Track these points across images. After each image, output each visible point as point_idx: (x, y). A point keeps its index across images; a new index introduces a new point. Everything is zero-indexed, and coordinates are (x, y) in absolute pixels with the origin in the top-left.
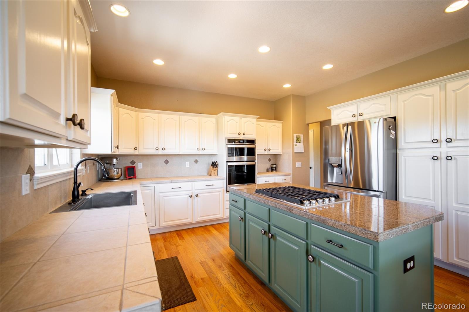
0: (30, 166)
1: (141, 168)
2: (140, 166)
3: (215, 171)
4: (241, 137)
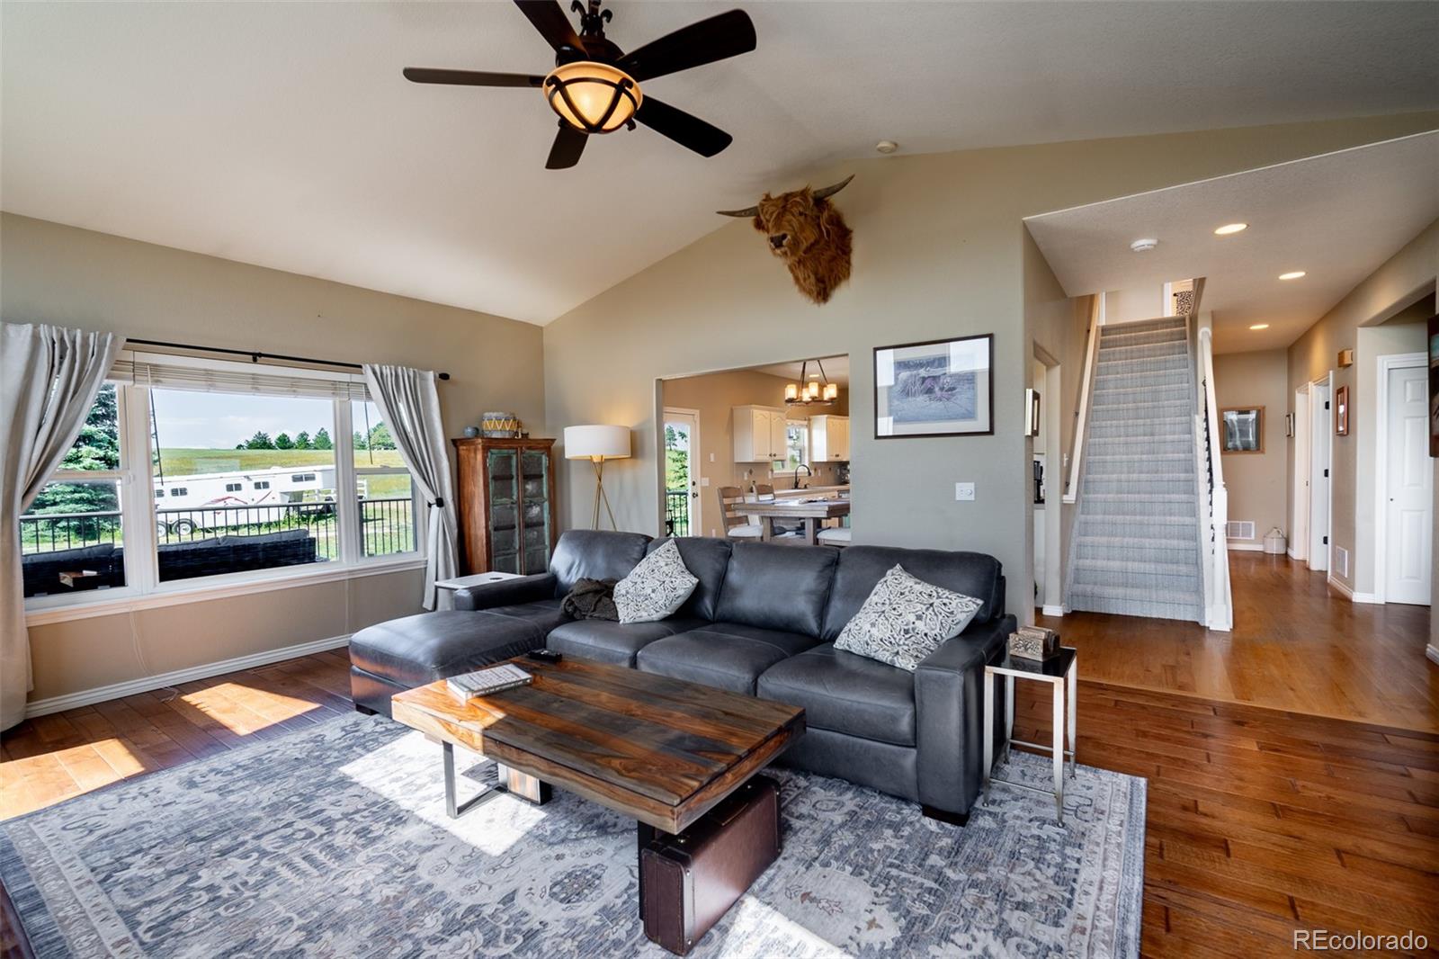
0: (771, 469)
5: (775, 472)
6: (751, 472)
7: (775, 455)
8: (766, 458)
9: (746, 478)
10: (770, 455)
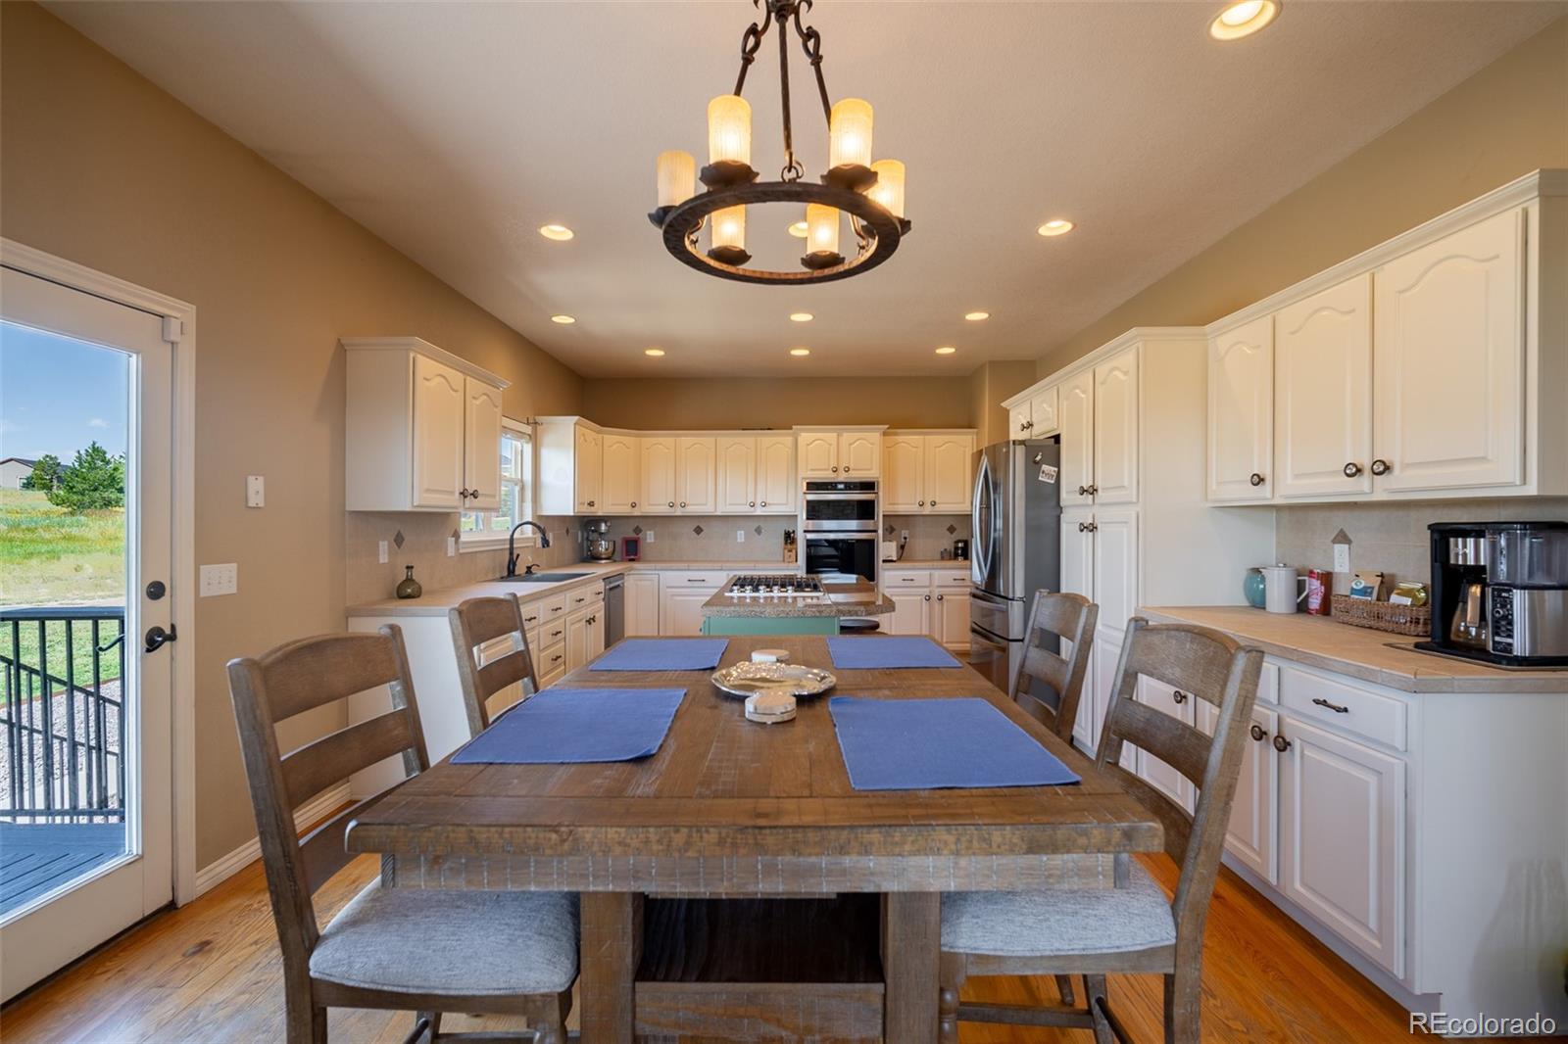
0: (456, 531)
1: (653, 541)
2: (649, 537)
3: (790, 551)
4: (842, 477)
5: (463, 538)
6: (399, 540)
7: (475, 495)
8: (448, 501)
9: (384, 558)
10: (464, 494)
